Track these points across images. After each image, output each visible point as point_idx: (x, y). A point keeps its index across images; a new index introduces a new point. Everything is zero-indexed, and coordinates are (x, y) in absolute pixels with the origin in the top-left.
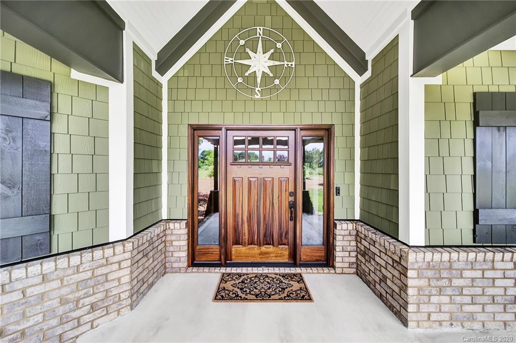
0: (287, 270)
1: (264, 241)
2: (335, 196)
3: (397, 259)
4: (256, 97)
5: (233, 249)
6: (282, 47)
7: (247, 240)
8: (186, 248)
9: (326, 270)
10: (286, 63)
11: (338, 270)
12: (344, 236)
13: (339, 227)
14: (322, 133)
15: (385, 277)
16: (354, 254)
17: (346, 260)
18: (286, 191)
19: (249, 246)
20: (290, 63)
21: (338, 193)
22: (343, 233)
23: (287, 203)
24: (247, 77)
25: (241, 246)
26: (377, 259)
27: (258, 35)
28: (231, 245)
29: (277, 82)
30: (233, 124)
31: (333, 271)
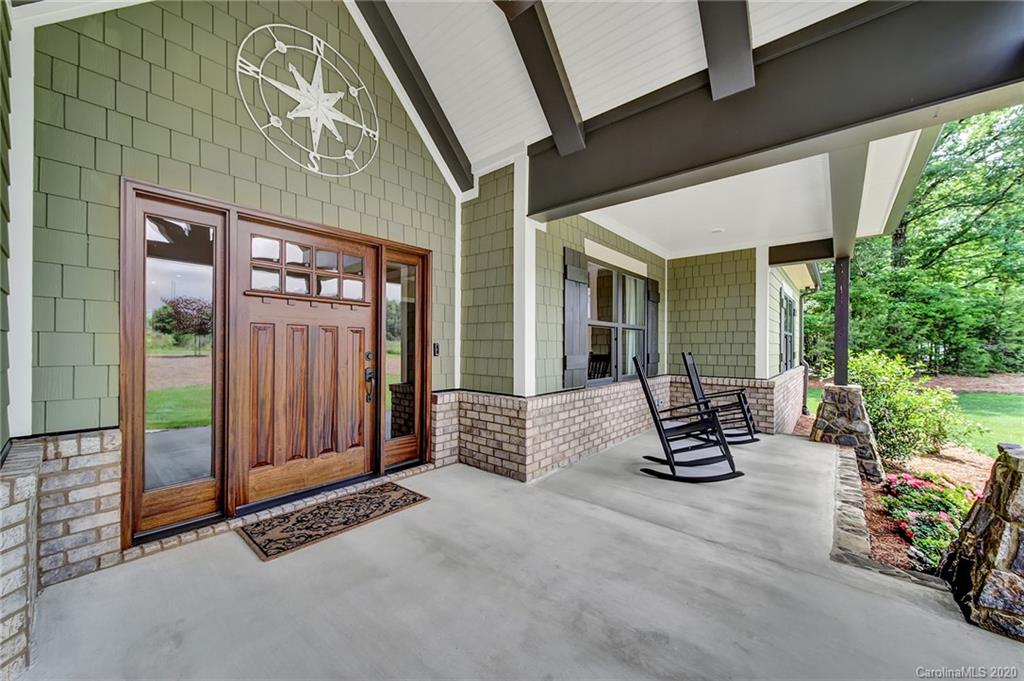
0: (369, 484)
1: (319, 447)
2: (434, 358)
3: (514, 414)
4: (310, 168)
5: (251, 478)
6: (358, 96)
7: (284, 450)
8: (117, 500)
9: (423, 468)
10: (364, 127)
11: (438, 463)
12: (445, 412)
13: (439, 401)
14: (414, 260)
15: (500, 443)
16: (455, 435)
17: (448, 445)
18: (360, 351)
19: (288, 463)
20: (372, 132)
21: (436, 353)
22: (444, 408)
23: (362, 372)
24: (291, 121)
25: (268, 466)
26: (490, 427)
27: (315, 52)
28: (246, 469)
29: (350, 155)
30: (258, 208)
31: (432, 466)
